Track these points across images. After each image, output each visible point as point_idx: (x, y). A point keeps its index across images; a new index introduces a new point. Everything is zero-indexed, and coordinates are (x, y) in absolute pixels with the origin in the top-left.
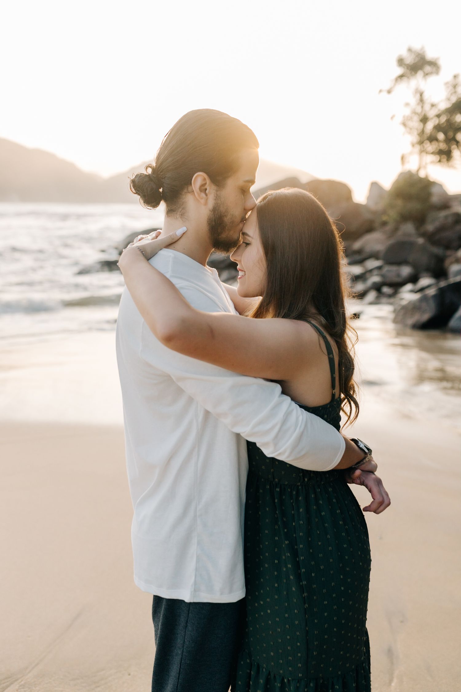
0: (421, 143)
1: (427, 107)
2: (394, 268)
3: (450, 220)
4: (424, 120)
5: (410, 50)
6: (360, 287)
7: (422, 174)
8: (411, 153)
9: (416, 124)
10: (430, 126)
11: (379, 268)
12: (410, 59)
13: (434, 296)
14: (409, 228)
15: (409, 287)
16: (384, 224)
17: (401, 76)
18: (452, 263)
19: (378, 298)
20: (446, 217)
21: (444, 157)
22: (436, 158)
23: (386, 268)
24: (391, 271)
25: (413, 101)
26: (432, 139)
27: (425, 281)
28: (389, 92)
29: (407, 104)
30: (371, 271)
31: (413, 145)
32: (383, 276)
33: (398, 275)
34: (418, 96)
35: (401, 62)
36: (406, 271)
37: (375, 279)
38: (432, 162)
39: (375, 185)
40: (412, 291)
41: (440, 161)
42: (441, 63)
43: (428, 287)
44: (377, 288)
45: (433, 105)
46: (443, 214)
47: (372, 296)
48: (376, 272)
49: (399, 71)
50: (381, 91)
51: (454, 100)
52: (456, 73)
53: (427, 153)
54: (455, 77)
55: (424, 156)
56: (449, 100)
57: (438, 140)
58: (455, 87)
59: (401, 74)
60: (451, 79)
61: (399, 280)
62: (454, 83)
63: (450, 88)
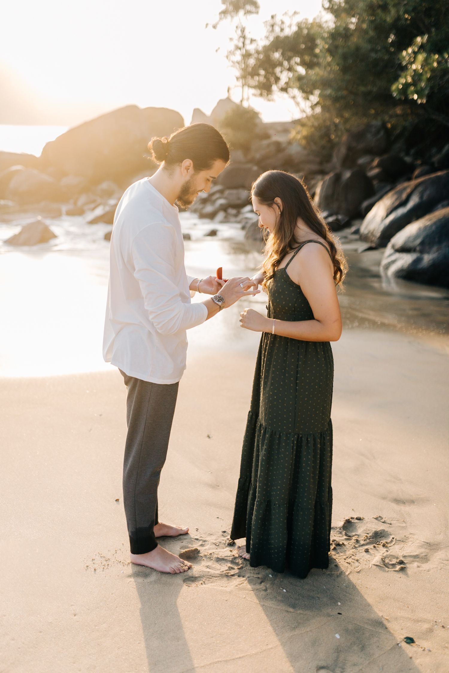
0: (244, 77)
1: (248, 42)
2: (234, 192)
3: (273, 149)
6: (209, 209)
7: (245, 104)
8: (236, 86)
9: (238, 57)
10: (252, 61)
11: (221, 192)
14: (238, 155)
15: (249, 207)
17: (225, 13)
19: (226, 217)
20: (268, 145)
21: (265, 92)
22: (258, 92)
23: (227, 192)
24: (232, 194)
26: (254, 73)
28: (214, 27)
29: (231, 39)
30: (213, 194)
31: (237, 78)
33: (239, 198)
34: (239, 32)
36: (244, 194)
37: (222, 201)
38: (254, 95)
39: (197, 112)
41: (261, 95)
44: (224, 208)
45: (252, 41)
46: (265, 142)
47: (221, 216)
48: (218, 195)
50: (207, 25)
51: (272, 39)
52: (273, 14)
53: (249, 86)
54: (273, 17)
55: (246, 88)
56: (267, 37)
57: (258, 75)
58: (273, 26)
59: (224, 10)
60: (270, 18)
61: (239, 202)
62: (271, 22)
63: (268, 27)
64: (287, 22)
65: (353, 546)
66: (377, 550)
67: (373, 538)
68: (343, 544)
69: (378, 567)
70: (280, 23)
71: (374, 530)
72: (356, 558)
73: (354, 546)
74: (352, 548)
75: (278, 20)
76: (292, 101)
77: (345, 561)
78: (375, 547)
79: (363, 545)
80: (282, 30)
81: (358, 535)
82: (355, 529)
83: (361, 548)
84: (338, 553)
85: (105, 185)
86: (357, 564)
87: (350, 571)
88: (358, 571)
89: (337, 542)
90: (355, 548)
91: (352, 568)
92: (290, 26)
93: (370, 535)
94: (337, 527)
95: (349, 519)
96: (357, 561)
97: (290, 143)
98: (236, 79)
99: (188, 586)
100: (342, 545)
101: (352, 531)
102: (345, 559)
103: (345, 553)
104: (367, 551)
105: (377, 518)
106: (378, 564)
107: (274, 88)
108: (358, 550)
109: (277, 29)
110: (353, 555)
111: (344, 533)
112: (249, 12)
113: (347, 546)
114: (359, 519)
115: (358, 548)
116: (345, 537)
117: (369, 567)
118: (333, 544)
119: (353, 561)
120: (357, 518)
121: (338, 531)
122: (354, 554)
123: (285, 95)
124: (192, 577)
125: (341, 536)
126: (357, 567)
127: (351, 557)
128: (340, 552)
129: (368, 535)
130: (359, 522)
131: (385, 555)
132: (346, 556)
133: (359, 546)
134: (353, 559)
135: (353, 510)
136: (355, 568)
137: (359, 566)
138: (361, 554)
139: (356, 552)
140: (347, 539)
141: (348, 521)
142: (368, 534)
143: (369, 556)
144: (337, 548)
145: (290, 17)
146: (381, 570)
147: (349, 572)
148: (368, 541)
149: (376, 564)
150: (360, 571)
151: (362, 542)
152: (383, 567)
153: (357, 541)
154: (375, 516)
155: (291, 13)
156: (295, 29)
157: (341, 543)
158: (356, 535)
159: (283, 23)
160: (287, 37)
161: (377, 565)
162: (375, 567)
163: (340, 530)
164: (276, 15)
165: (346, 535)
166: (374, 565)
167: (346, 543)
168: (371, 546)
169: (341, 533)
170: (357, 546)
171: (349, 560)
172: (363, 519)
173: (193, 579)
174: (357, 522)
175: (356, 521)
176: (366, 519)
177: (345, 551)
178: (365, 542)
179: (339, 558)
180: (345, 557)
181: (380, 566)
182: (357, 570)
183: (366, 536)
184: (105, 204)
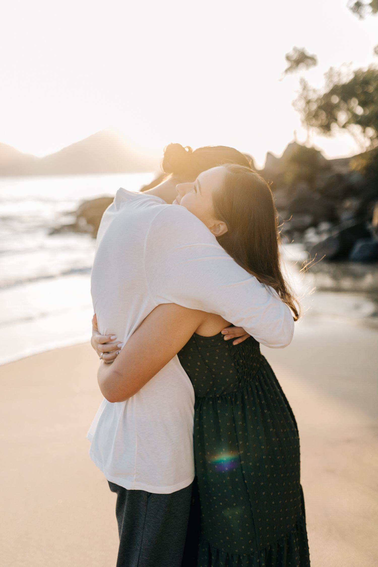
0: (308, 119)
1: (310, 92)
3: (334, 180)
4: (308, 102)
5: (295, 49)
10: (314, 107)
12: (295, 56)
13: (337, 238)
14: (303, 186)
15: (312, 231)
16: (283, 185)
17: (289, 69)
18: (342, 212)
21: (326, 130)
23: (291, 218)
25: (299, 88)
27: (325, 226)
31: (302, 122)
35: (288, 58)
36: (307, 219)
40: (316, 234)
45: (314, 91)
46: (327, 175)
49: (287, 65)
51: (331, 86)
52: (332, 66)
54: (331, 69)
55: (311, 128)
56: (327, 86)
60: (328, 70)
62: (330, 74)
63: (327, 78)
64: (344, 71)
70: (338, 74)
75: (335, 71)
80: (340, 79)
92: (347, 75)
97: (351, 174)
107: (335, 127)
123: (345, 131)
156: (351, 76)
160: (344, 84)
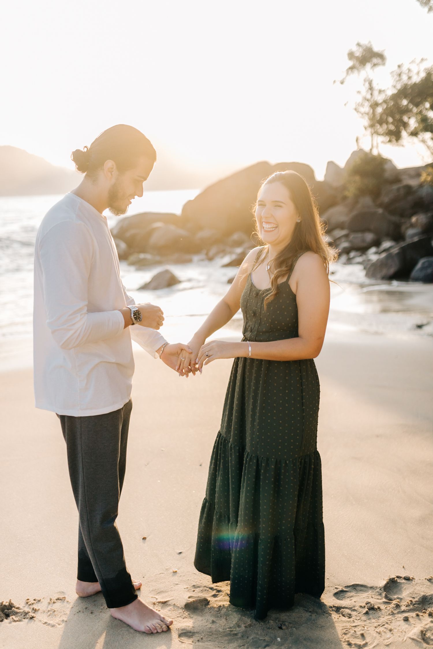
0: (372, 126)
1: (376, 93)
2: (359, 235)
3: (402, 192)
4: (375, 105)
5: (359, 45)
7: (375, 152)
8: (364, 135)
9: (366, 108)
10: (379, 110)
11: (346, 236)
12: (358, 53)
13: (398, 254)
14: (367, 201)
15: (373, 250)
16: (345, 198)
17: (352, 68)
18: (407, 228)
19: (348, 260)
20: (398, 190)
21: (394, 139)
22: (387, 138)
23: (352, 236)
24: (357, 238)
25: (364, 90)
26: (382, 121)
27: (387, 244)
28: (342, 83)
29: (359, 92)
30: (339, 238)
31: (366, 128)
32: (351, 242)
33: (363, 241)
34: (367, 85)
35: (351, 55)
36: (369, 237)
37: (346, 245)
38: (383, 142)
39: (331, 164)
40: (376, 253)
41: (390, 141)
42: (386, 54)
43: (390, 248)
45: (380, 91)
46: (395, 187)
47: (344, 257)
48: (343, 239)
49: (350, 63)
50: (334, 82)
51: (399, 87)
52: (400, 63)
53: (378, 134)
54: (399, 66)
55: (375, 137)
56: (394, 87)
57: (387, 123)
58: (400, 75)
59: (352, 66)
60: (396, 68)
61: (364, 245)
62: (399, 72)
63: (395, 76)
64: (414, 69)
65: (390, 612)
66: (420, 619)
67: (419, 604)
68: (379, 608)
69: (414, 641)
70: (407, 71)
71: (422, 594)
72: (389, 627)
73: (392, 612)
74: (389, 614)
75: (405, 69)
76: (422, 145)
77: (375, 630)
78: (418, 615)
79: (404, 612)
80: (410, 78)
81: (401, 599)
82: (400, 591)
83: (400, 615)
84: (369, 619)
85: (236, 236)
86: (389, 635)
87: (377, 643)
88: (388, 644)
89: (371, 605)
90: (393, 614)
91: (381, 639)
92: (418, 73)
93: (416, 599)
94: (377, 587)
95: (394, 578)
96: (391, 630)
97: (421, 186)
98: (364, 129)
99: (181, 642)
100: (376, 609)
101: (395, 593)
102: (376, 627)
103: (378, 620)
104: (406, 619)
105: (430, 579)
106: (415, 637)
107: (404, 134)
108: (396, 617)
109: (405, 78)
110: (387, 623)
111: (384, 594)
112: (375, 65)
113: (383, 612)
114: (407, 579)
115: (396, 615)
116: (384, 600)
117: (403, 640)
118: (366, 607)
119: (385, 630)
120: (405, 578)
121: (378, 592)
122: (389, 622)
123: (415, 139)
124: (190, 632)
125: (380, 597)
126: (388, 639)
127: (384, 625)
128: (372, 618)
129: (414, 600)
130: (407, 583)
131: (427, 626)
132: (378, 624)
133: (398, 613)
134: (385, 628)
135: (403, 567)
136: (384, 640)
137: (391, 639)
138: (398, 623)
139: (392, 620)
140: (385, 603)
141: (393, 580)
142: (414, 598)
143: (407, 626)
144: (371, 612)
145: (418, 65)
146: (418, 646)
147: (375, 645)
148: (411, 607)
149: (412, 637)
150: (390, 644)
151: (403, 608)
152: (420, 642)
153: (398, 606)
154: (428, 577)
155: (418, 60)
156: (423, 75)
157: (376, 607)
158: (398, 598)
159: (409, 70)
160: (415, 84)
161: (413, 639)
162: (410, 641)
163: (380, 591)
164: (402, 64)
165: (386, 597)
166: (410, 638)
167: (382, 607)
168: (414, 614)
169: (380, 594)
170: (395, 612)
171: (381, 629)
172: (412, 579)
173: (190, 634)
174: (404, 583)
175: (404, 581)
176: (417, 580)
177: (379, 617)
178: (408, 608)
179: (370, 625)
180: (376, 624)
181: (417, 641)
182: (386, 643)
183: (411, 601)
184: (231, 253)
